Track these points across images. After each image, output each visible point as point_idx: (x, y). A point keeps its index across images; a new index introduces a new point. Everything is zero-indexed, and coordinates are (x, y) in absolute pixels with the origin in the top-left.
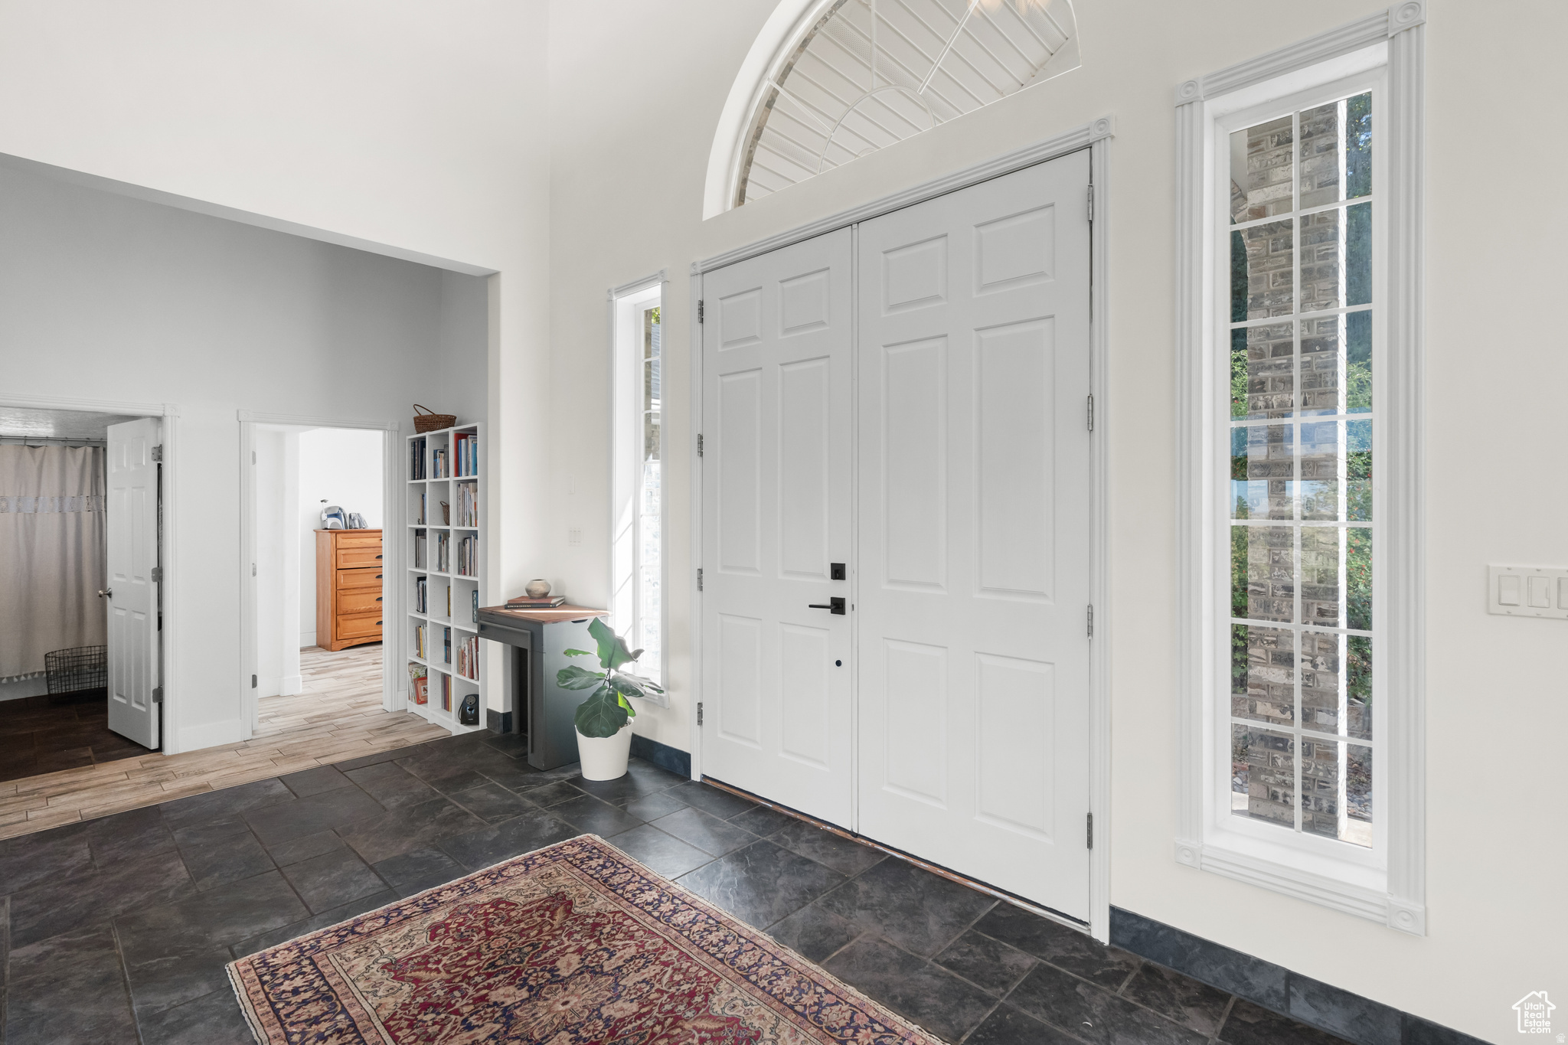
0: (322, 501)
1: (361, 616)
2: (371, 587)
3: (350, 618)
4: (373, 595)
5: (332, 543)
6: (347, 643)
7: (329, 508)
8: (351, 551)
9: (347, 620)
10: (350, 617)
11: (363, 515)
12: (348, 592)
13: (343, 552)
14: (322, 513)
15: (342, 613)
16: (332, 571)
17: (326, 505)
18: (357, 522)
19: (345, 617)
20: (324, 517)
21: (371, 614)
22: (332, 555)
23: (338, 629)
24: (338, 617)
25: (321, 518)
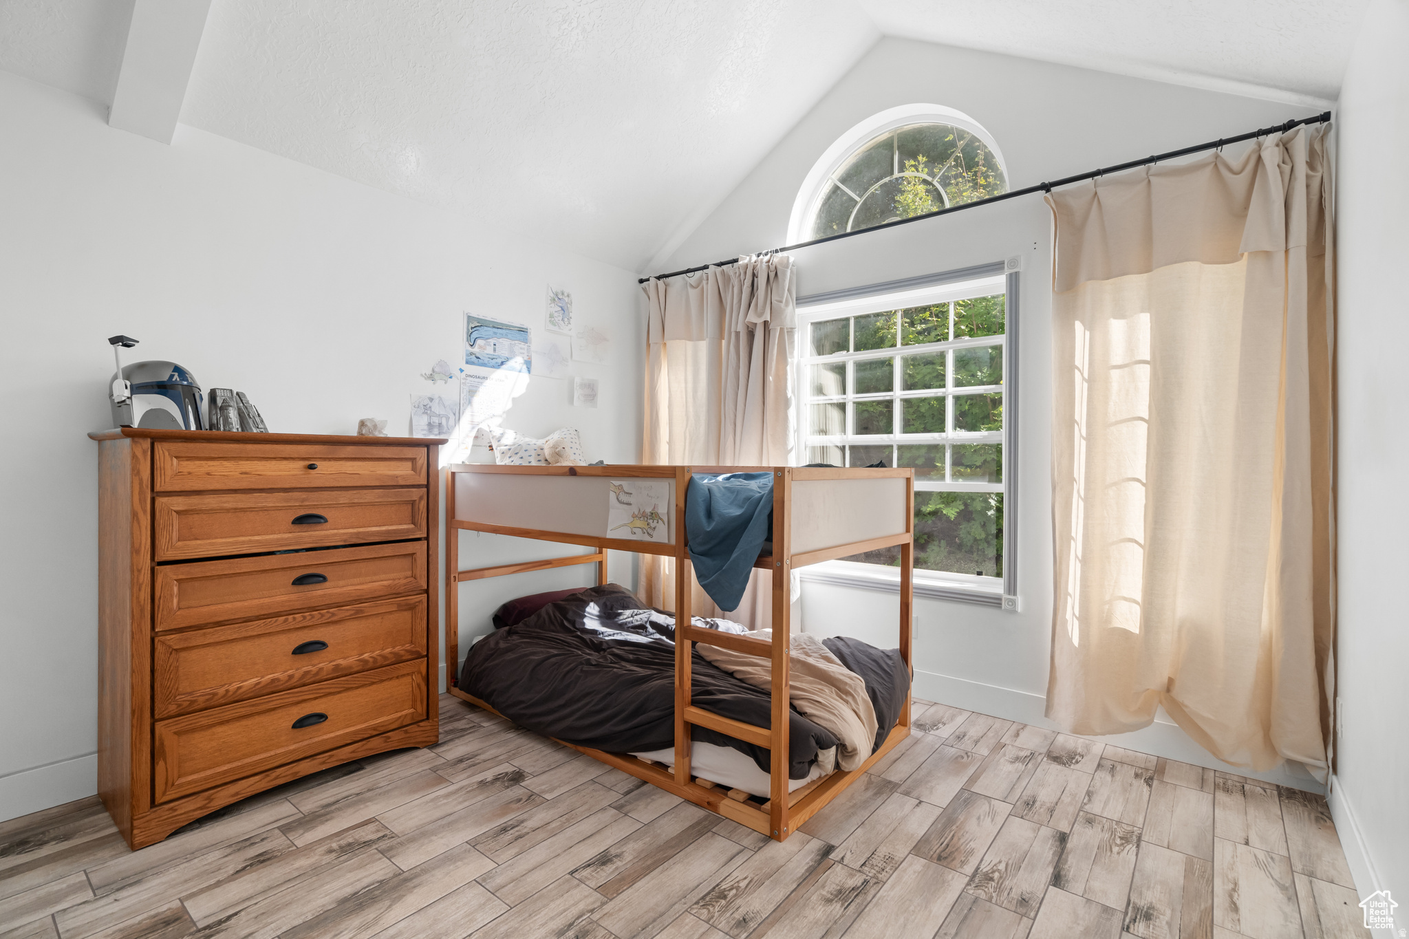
0: (114, 341)
1: (241, 709)
2: (278, 615)
3: (204, 722)
4: (283, 639)
5: (136, 471)
6: (191, 808)
7: (142, 366)
8: (211, 502)
9: (193, 730)
10: (202, 719)
11: (252, 399)
12: (196, 638)
13: (179, 503)
14: (115, 378)
15: (173, 708)
16: (134, 570)
17: (129, 357)
18: (233, 415)
19: (184, 722)
20: (121, 391)
21: (276, 700)
22: (134, 515)
23: (160, 767)
24: (158, 726)
25: (111, 395)
